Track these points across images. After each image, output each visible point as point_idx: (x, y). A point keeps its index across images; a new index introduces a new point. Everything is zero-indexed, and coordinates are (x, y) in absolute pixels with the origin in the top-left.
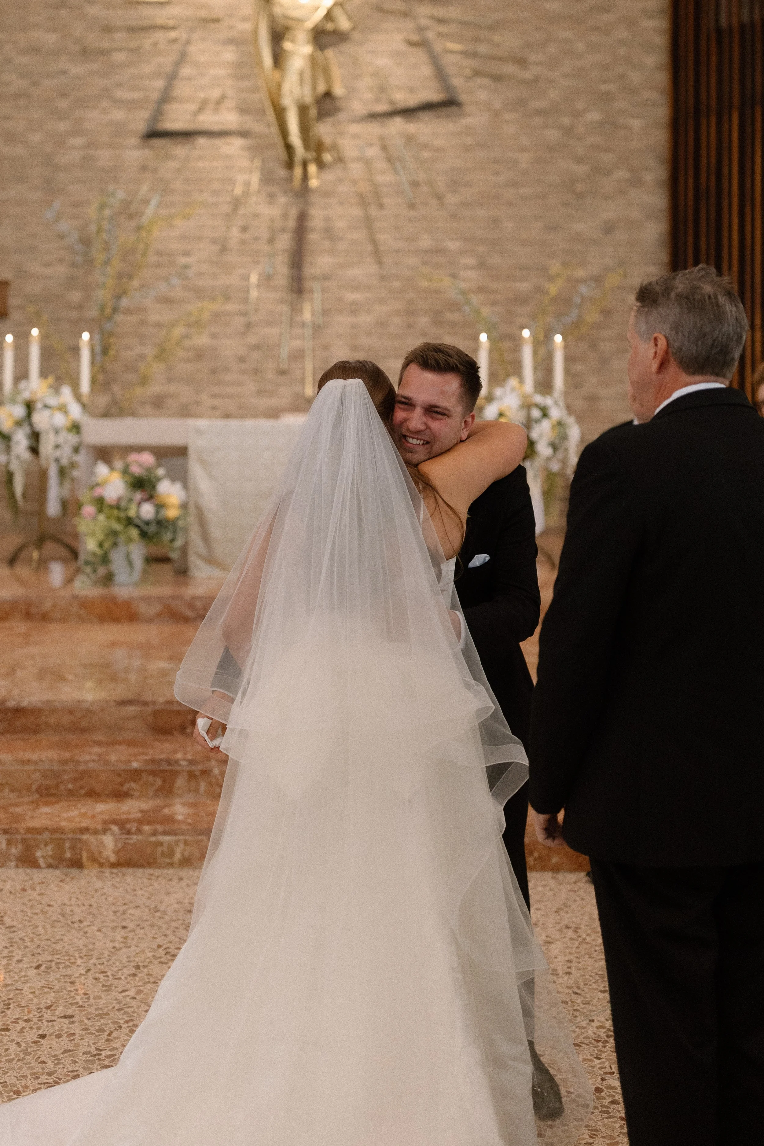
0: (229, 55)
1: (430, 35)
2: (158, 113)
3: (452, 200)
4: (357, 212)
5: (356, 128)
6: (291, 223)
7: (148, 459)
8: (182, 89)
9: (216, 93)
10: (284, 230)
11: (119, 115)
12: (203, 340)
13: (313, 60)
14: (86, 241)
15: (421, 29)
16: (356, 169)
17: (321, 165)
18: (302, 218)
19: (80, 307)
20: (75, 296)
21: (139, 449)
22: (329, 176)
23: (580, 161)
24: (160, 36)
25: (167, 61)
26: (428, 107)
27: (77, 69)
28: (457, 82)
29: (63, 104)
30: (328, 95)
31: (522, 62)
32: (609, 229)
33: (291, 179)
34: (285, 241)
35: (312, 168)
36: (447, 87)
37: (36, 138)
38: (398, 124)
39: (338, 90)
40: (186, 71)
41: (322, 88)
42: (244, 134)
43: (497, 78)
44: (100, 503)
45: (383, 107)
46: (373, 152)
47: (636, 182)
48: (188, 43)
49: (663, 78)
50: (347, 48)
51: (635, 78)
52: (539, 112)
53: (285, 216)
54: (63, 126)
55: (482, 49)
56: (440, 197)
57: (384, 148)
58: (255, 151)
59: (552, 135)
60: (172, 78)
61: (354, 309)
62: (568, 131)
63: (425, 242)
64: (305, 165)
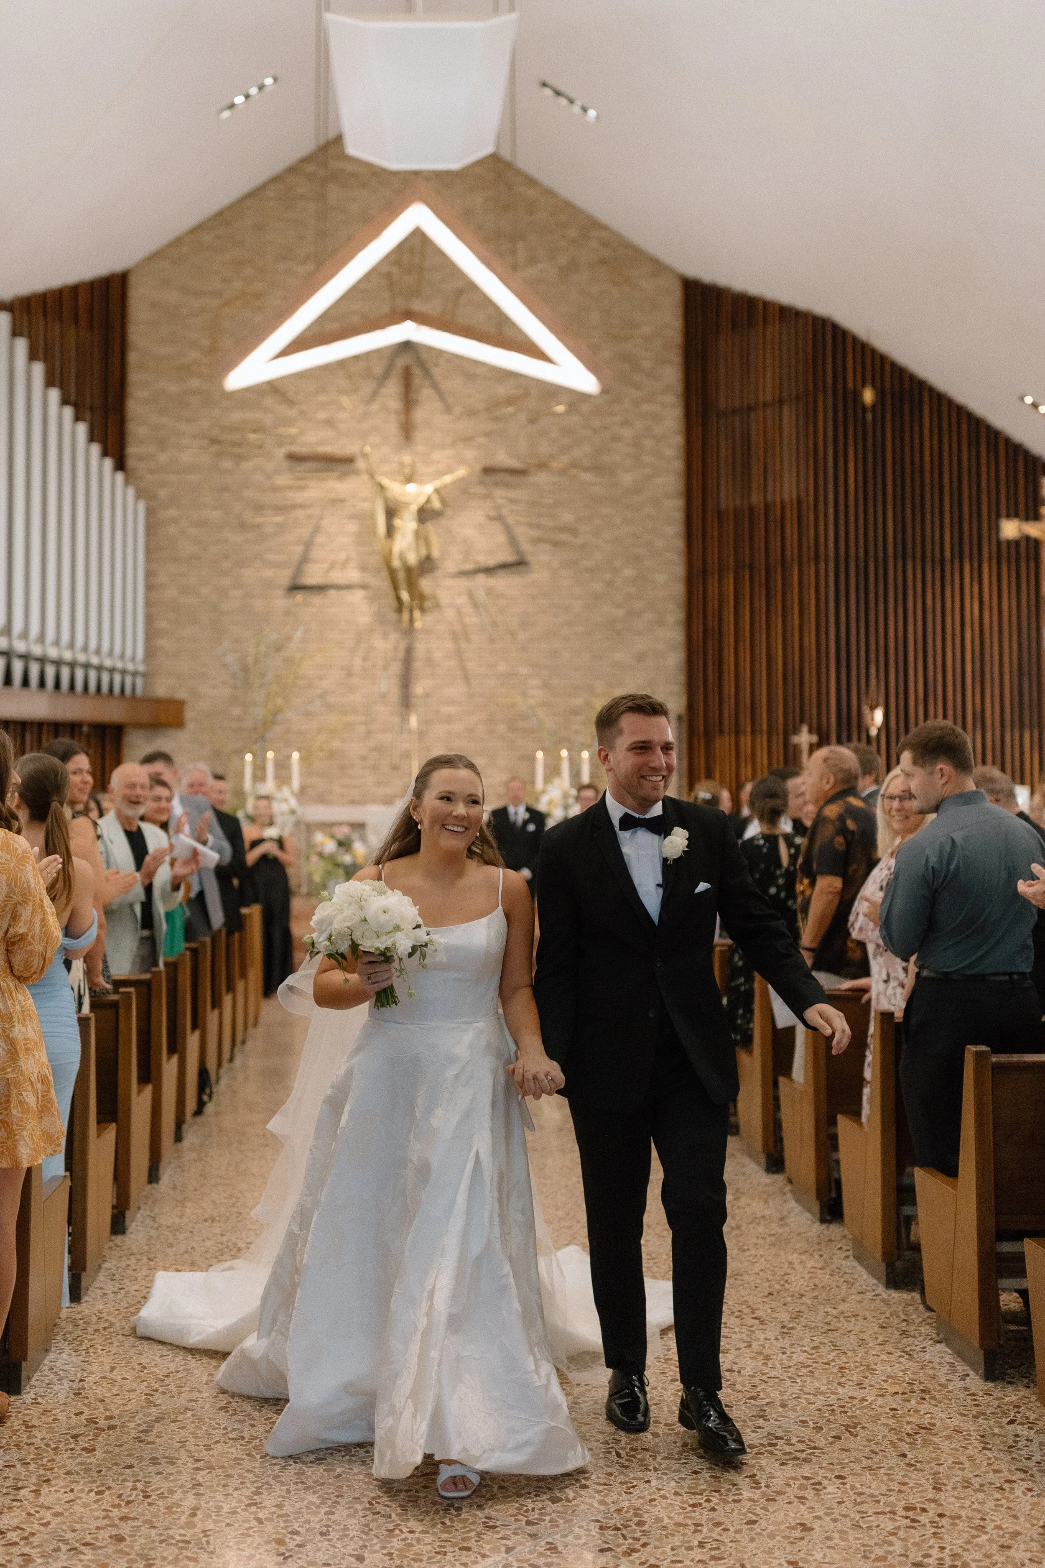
0: (352, 527)
1: (505, 512)
2: (299, 571)
3: (522, 637)
4: (450, 645)
5: (449, 582)
6: (401, 654)
7: (346, 830)
8: (317, 553)
9: (342, 556)
10: (394, 660)
11: (268, 573)
12: (336, 744)
13: (417, 534)
14: (245, 669)
15: (498, 507)
16: (449, 614)
17: (423, 610)
18: (409, 652)
19: (240, 719)
20: (236, 711)
21: (340, 824)
22: (429, 618)
23: (618, 606)
24: (300, 513)
25: (305, 532)
26: (504, 566)
27: (236, 538)
28: (526, 547)
29: (226, 565)
30: (428, 558)
31: (573, 531)
32: (641, 657)
33: (400, 621)
34: (396, 668)
35: (417, 614)
36: (517, 550)
37: (205, 590)
38: (481, 579)
39: (436, 554)
40: (320, 539)
41: (423, 552)
42: (364, 587)
43: (556, 544)
44: (321, 855)
45: (469, 566)
46: (462, 600)
47: (660, 622)
48: (321, 518)
49: (680, 544)
50: (443, 522)
51: (660, 543)
52: (589, 570)
53: (396, 648)
54: (226, 581)
55: (544, 522)
56: (513, 634)
57: (471, 597)
58: (372, 599)
59: (597, 587)
60: (309, 545)
61: (449, 719)
62: (609, 584)
63: (502, 668)
64: (411, 611)
